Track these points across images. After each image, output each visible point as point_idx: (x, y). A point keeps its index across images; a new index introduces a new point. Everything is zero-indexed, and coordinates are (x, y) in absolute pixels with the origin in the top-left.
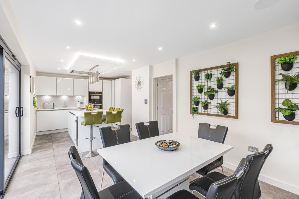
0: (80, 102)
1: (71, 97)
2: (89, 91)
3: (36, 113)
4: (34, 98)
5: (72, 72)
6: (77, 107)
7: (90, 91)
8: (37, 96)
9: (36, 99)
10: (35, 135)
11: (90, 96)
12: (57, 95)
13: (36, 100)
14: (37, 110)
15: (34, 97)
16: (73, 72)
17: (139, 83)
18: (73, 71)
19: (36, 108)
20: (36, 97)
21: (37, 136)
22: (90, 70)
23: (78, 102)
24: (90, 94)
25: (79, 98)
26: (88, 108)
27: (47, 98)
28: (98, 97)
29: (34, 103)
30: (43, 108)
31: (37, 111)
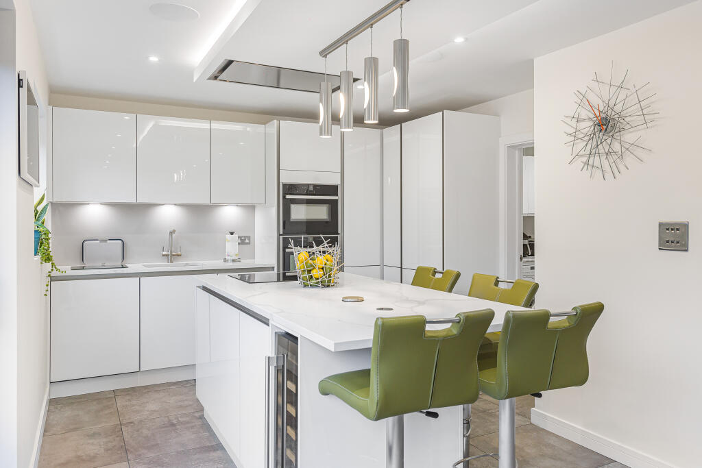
0: (235, 236)
1: (199, 211)
2: (284, 180)
3: (48, 293)
4: (38, 216)
5: (216, 78)
6: (225, 260)
7: (287, 178)
8: (52, 203)
9: (48, 217)
10: (46, 398)
11: (286, 206)
12: (140, 200)
13: (49, 225)
14: (55, 274)
15: (40, 208)
16: (224, 76)
17: (605, 124)
18: (230, 62)
19: (49, 265)
20: (49, 209)
21: (52, 402)
22: (325, 53)
23: (229, 236)
24: (288, 197)
25: (230, 214)
26: (316, 273)
27: (94, 215)
28: (321, 213)
29: (40, 242)
30: (79, 265)
31: (53, 279)
